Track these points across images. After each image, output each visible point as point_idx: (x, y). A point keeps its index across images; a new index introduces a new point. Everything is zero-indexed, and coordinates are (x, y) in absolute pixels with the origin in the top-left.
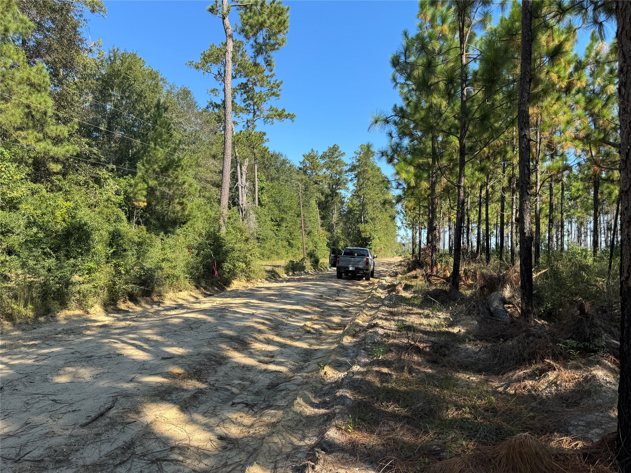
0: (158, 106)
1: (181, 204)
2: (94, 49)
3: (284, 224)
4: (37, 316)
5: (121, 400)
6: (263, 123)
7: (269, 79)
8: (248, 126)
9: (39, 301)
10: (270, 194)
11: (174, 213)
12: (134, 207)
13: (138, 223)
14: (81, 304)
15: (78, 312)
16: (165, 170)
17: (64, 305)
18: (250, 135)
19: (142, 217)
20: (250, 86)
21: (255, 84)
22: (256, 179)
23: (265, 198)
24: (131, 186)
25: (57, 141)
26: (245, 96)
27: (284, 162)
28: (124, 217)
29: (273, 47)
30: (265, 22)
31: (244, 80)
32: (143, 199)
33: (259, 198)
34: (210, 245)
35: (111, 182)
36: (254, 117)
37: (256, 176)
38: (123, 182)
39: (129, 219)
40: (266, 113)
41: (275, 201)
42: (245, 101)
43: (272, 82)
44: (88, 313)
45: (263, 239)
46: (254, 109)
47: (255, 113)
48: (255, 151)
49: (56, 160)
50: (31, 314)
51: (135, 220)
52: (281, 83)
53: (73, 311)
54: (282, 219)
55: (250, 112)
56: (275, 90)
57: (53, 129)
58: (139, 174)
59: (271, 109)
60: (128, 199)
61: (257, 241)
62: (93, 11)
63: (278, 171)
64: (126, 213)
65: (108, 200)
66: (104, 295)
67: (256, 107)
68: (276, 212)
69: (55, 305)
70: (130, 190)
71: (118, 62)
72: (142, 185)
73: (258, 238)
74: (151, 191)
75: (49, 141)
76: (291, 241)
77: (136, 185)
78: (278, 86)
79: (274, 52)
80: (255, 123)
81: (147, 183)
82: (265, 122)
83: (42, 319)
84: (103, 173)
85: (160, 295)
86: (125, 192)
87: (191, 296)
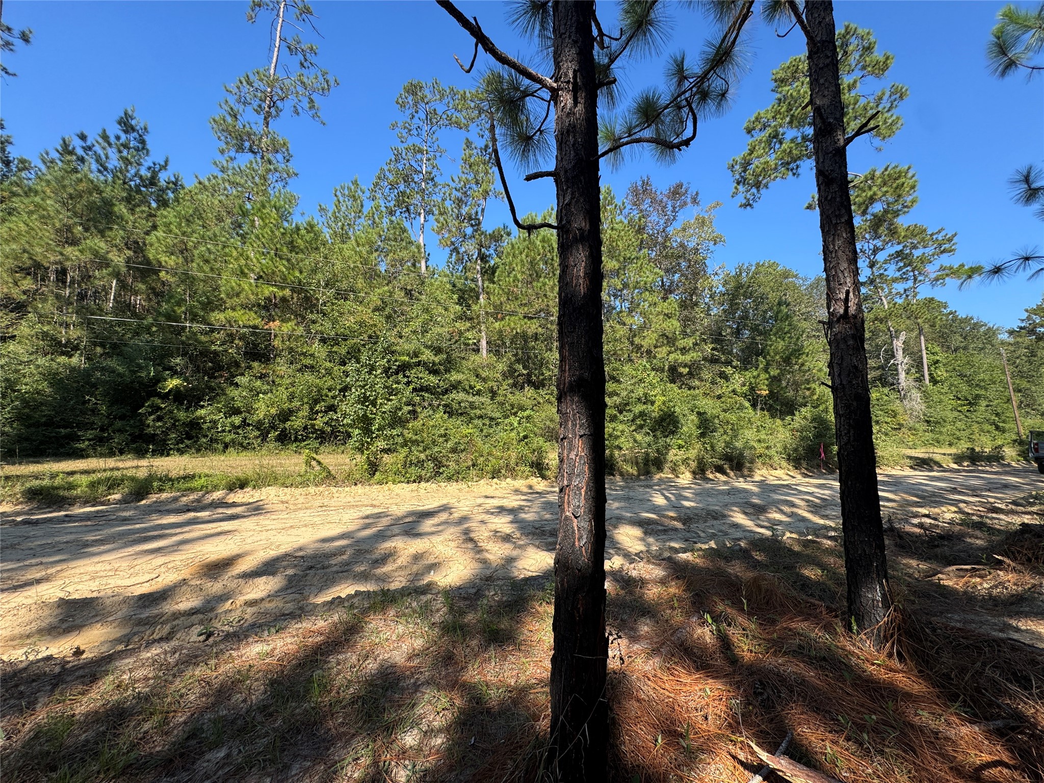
0: (780, 304)
1: (809, 389)
2: (719, 272)
3: (984, 403)
4: (639, 475)
5: (614, 520)
6: (930, 287)
7: (934, 237)
8: (907, 296)
9: (642, 465)
10: (950, 368)
11: (804, 398)
12: (758, 396)
13: (762, 409)
14: (674, 470)
15: (670, 476)
16: (787, 360)
17: (660, 469)
18: (908, 305)
19: (765, 404)
20: (908, 251)
21: (915, 247)
22: (924, 352)
23: (941, 373)
24: (754, 377)
25: (684, 350)
26: (901, 264)
27: (976, 326)
28: (747, 404)
29: (896, 214)
30: (875, 194)
31: (900, 248)
32: (765, 387)
33: (930, 375)
34: (815, 427)
35: (737, 376)
36: (915, 283)
37: (924, 348)
38: (748, 374)
39: (754, 406)
40: (933, 276)
41: (962, 376)
42: (899, 269)
43: (940, 238)
44: (678, 477)
45: (937, 423)
46: (914, 275)
47: (915, 279)
48: (919, 320)
49: (685, 366)
50: (635, 473)
51: (759, 407)
52: (956, 235)
53: (666, 474)
54: (978, 397)
55: (908, 280)
56: (947, 246)
57: (681, 343)
58: (761, 366)
59: (942, 268)
60: (752, 389)
61: (926, 424)
62: (715, 244)
63: (965, 338)
64: (749, 400)
65: (734, 391)
66: (694, 465)
67: (916, 273)
68: (964, 387)
69: (653, 469)
70: (753, 380)
71: (744, 275)
72: (763, 376)
73: (928, 422)
74: (774, 380)
75: (679, 352)
76: (1001, 424)
77: (759, 375)
78: (950, 240)
79: (900, 217)
80: (917, 290)
81: (769, 373)
82: (933, 286)
83: (642, 477)
84: (729, 370)
85: (751, 470)
86: (751, 383)
87: (788, 474)
